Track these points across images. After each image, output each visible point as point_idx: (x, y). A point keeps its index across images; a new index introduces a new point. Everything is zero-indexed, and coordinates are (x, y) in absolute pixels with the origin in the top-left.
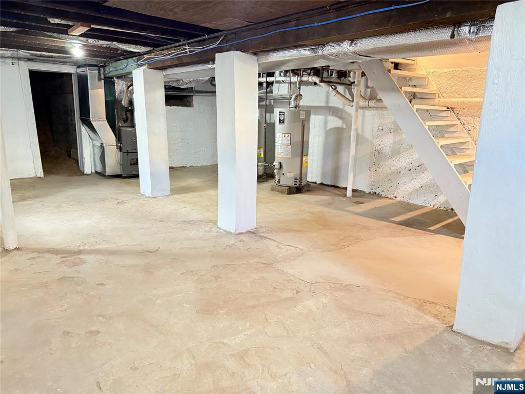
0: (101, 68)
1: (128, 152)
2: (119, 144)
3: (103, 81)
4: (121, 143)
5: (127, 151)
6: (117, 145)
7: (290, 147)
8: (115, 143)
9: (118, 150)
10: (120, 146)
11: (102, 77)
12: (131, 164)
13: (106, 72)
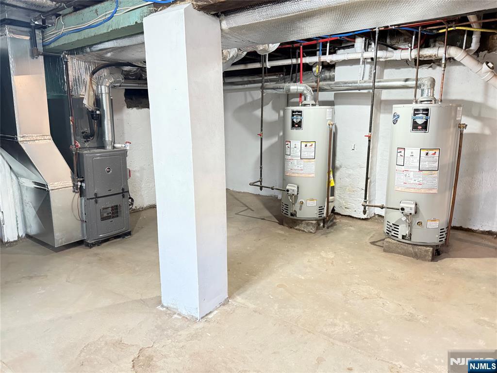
0: (37, 32)
1: (96, 197)
2: (79, 184)
3: (41, 58)
4: (81, 182)
5: (96, 194)
6: (75, 186)
7: (436, 174)
8: (70, 183)
9: (78, 195)
10: (81, 186)
11: (40, 48)
12: (103, 219)
13: (48, 40)
